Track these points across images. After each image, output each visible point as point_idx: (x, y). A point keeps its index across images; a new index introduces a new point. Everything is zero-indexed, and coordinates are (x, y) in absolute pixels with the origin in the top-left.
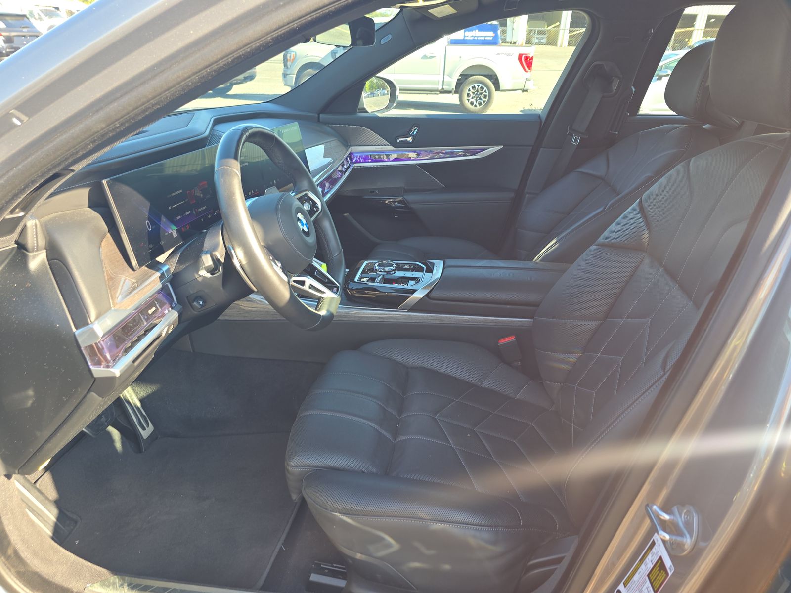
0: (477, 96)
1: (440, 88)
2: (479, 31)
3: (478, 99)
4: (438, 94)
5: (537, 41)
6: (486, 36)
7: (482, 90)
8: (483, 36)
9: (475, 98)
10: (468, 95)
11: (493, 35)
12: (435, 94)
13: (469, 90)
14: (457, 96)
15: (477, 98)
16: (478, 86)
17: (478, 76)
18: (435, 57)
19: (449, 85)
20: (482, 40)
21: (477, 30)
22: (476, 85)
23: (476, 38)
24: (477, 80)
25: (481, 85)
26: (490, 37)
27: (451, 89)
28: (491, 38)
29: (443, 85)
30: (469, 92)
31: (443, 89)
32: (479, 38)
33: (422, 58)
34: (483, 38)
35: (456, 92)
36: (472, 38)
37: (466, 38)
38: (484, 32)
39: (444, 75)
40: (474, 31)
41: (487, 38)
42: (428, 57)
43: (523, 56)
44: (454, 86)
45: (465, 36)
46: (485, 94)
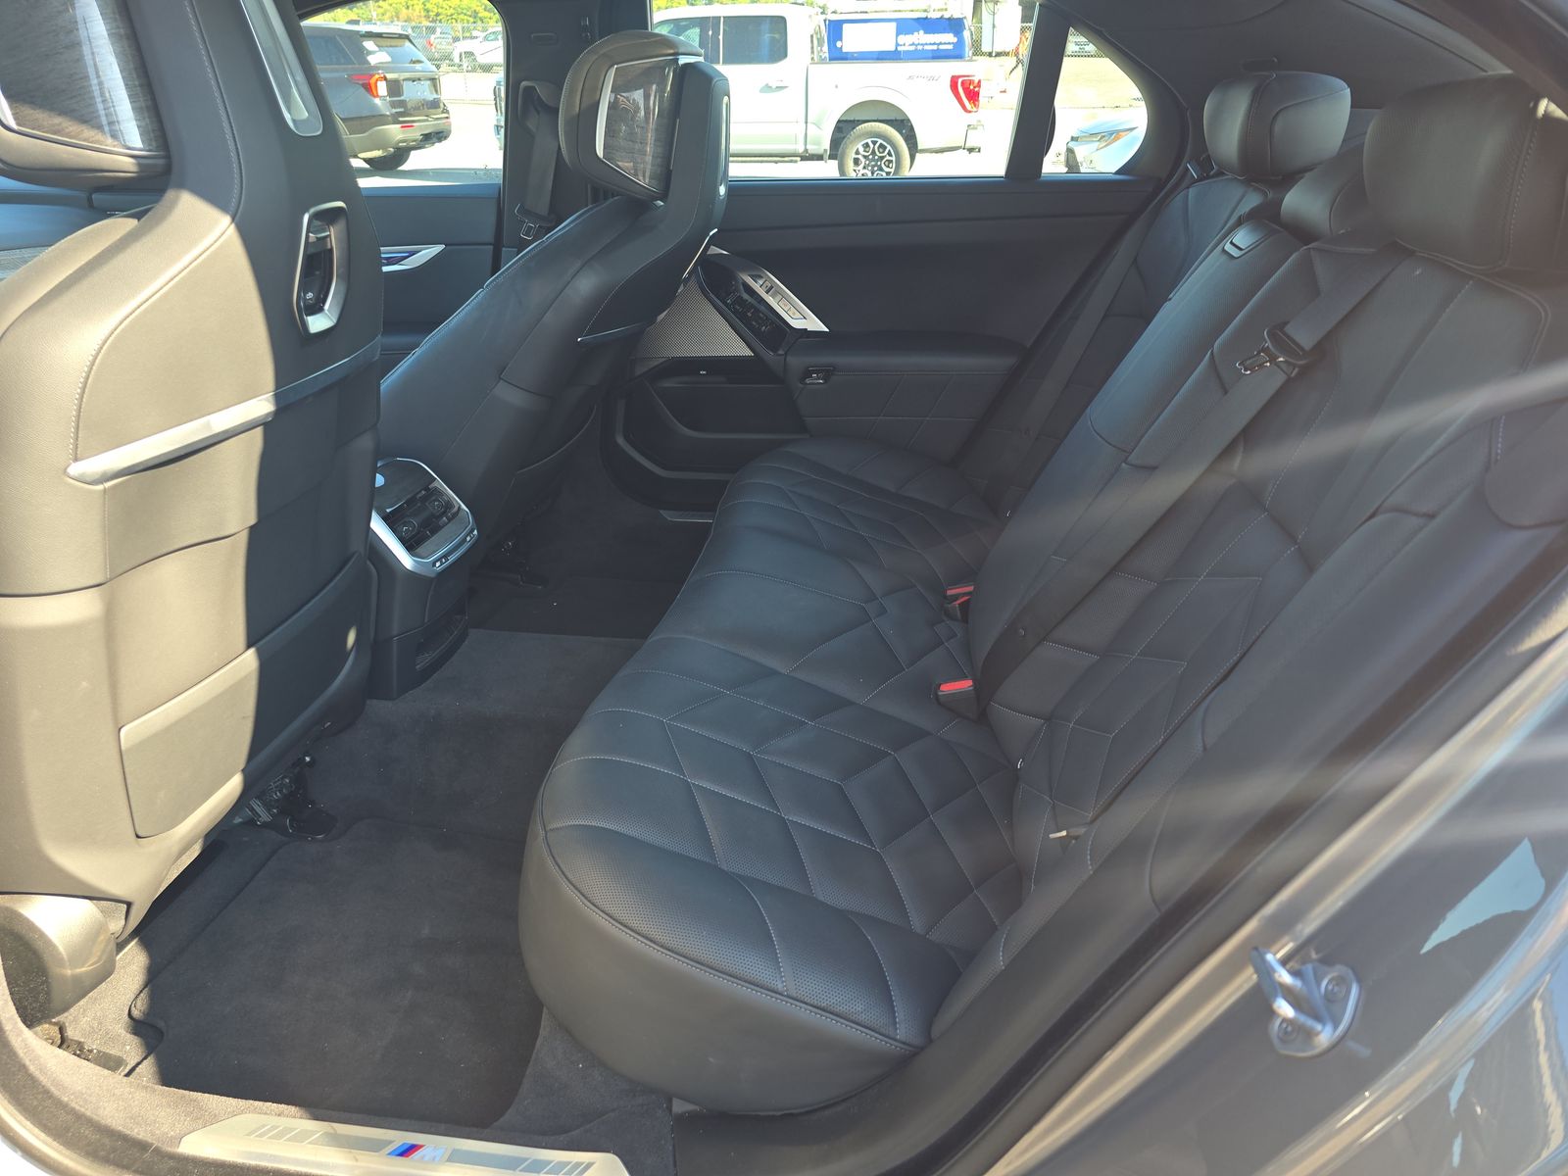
0: (873, 163)
1: (801, 150)
2: (925, 33)
3: (876, 168)
4: (796, 162)
5: (1077, 48)
6: (941, 44)
7: (883, 152)
8: (934, 44)
9: (870, 168)
10: (856, 162)
11: (955, 40)
12: (791, 161)
13: (857, 153)
14: (834, 163)
15: (873, 166)
16: (874, 143)
17: (873, 124)
18: (786, 87)
19: (819, 144)
20: (933, 50)
21: (921, 32)
22: (869, 141)
23: (920, 47)
24: (871, 132)
25: (880, 141)
26: (949, 43)
27: (821, 152)
28: (950, 47)
29: (806, 145)
30: (857, 156)
31: (806, 150)
32: (926, 47)
33: (762, 91)
34: (935, 47)
35: (832, 157)
36: (912, 48)
37: (899, 48)
38: (936, 35)
39: (806, 123)
40: (916, 33)
41: (942, 47)
42: (774, 87)
43: (960, 81)
44: (826, 145)
45: (897, 45)
46: (888, 158)
